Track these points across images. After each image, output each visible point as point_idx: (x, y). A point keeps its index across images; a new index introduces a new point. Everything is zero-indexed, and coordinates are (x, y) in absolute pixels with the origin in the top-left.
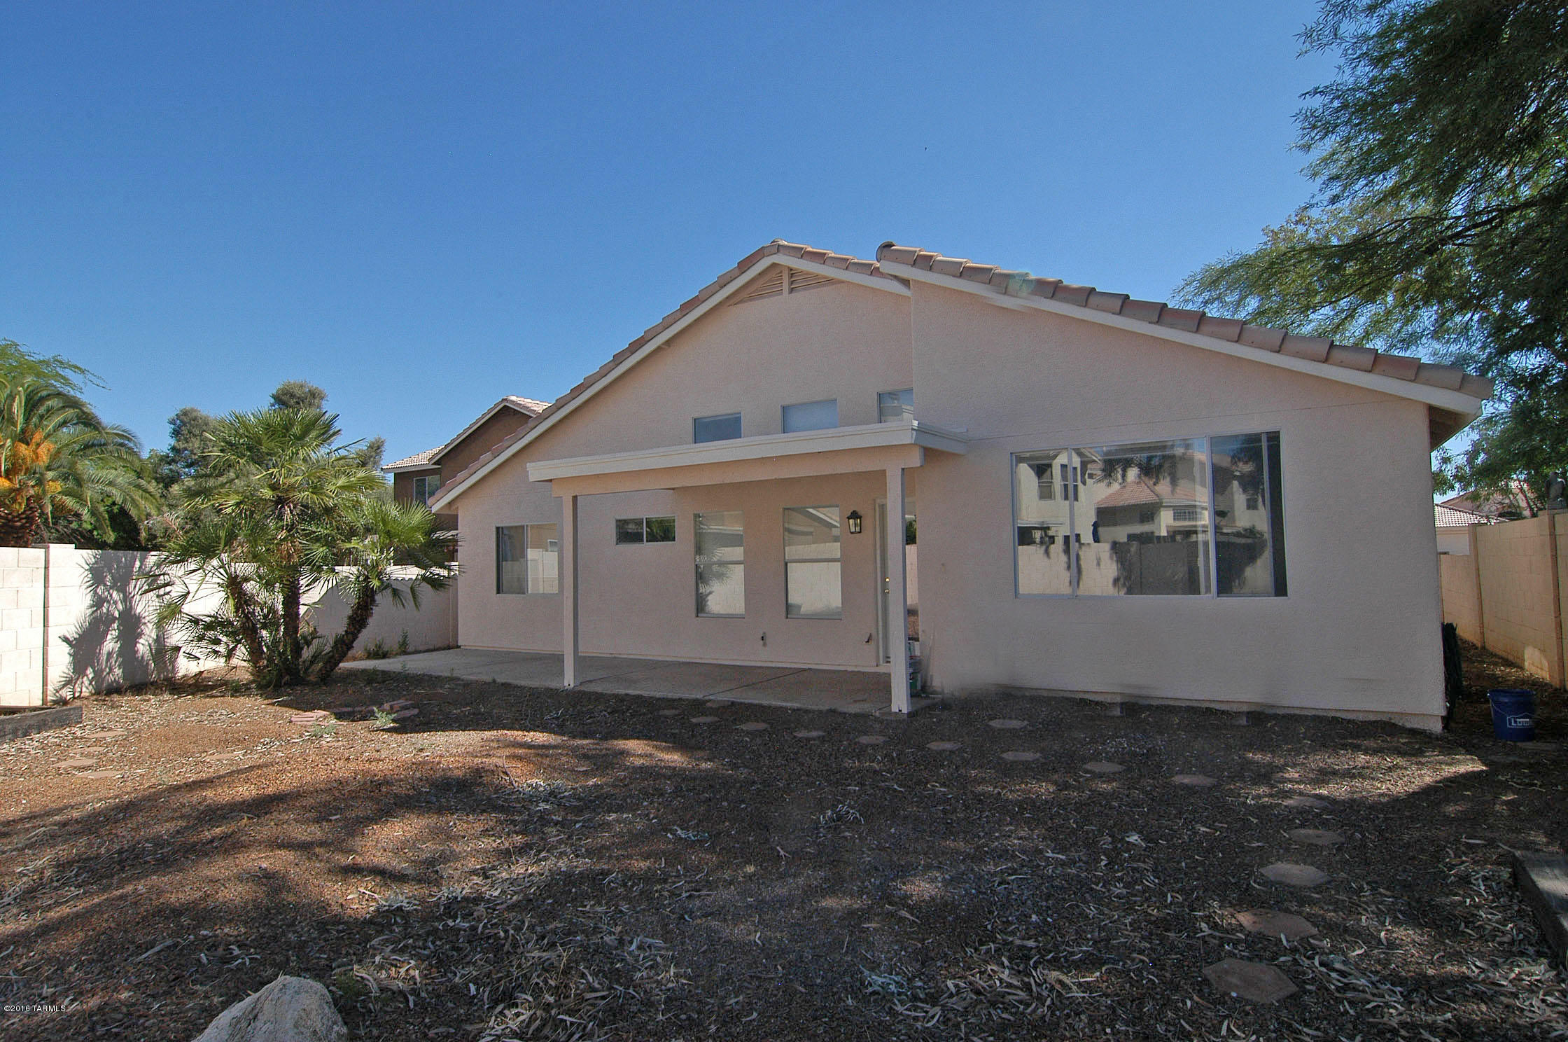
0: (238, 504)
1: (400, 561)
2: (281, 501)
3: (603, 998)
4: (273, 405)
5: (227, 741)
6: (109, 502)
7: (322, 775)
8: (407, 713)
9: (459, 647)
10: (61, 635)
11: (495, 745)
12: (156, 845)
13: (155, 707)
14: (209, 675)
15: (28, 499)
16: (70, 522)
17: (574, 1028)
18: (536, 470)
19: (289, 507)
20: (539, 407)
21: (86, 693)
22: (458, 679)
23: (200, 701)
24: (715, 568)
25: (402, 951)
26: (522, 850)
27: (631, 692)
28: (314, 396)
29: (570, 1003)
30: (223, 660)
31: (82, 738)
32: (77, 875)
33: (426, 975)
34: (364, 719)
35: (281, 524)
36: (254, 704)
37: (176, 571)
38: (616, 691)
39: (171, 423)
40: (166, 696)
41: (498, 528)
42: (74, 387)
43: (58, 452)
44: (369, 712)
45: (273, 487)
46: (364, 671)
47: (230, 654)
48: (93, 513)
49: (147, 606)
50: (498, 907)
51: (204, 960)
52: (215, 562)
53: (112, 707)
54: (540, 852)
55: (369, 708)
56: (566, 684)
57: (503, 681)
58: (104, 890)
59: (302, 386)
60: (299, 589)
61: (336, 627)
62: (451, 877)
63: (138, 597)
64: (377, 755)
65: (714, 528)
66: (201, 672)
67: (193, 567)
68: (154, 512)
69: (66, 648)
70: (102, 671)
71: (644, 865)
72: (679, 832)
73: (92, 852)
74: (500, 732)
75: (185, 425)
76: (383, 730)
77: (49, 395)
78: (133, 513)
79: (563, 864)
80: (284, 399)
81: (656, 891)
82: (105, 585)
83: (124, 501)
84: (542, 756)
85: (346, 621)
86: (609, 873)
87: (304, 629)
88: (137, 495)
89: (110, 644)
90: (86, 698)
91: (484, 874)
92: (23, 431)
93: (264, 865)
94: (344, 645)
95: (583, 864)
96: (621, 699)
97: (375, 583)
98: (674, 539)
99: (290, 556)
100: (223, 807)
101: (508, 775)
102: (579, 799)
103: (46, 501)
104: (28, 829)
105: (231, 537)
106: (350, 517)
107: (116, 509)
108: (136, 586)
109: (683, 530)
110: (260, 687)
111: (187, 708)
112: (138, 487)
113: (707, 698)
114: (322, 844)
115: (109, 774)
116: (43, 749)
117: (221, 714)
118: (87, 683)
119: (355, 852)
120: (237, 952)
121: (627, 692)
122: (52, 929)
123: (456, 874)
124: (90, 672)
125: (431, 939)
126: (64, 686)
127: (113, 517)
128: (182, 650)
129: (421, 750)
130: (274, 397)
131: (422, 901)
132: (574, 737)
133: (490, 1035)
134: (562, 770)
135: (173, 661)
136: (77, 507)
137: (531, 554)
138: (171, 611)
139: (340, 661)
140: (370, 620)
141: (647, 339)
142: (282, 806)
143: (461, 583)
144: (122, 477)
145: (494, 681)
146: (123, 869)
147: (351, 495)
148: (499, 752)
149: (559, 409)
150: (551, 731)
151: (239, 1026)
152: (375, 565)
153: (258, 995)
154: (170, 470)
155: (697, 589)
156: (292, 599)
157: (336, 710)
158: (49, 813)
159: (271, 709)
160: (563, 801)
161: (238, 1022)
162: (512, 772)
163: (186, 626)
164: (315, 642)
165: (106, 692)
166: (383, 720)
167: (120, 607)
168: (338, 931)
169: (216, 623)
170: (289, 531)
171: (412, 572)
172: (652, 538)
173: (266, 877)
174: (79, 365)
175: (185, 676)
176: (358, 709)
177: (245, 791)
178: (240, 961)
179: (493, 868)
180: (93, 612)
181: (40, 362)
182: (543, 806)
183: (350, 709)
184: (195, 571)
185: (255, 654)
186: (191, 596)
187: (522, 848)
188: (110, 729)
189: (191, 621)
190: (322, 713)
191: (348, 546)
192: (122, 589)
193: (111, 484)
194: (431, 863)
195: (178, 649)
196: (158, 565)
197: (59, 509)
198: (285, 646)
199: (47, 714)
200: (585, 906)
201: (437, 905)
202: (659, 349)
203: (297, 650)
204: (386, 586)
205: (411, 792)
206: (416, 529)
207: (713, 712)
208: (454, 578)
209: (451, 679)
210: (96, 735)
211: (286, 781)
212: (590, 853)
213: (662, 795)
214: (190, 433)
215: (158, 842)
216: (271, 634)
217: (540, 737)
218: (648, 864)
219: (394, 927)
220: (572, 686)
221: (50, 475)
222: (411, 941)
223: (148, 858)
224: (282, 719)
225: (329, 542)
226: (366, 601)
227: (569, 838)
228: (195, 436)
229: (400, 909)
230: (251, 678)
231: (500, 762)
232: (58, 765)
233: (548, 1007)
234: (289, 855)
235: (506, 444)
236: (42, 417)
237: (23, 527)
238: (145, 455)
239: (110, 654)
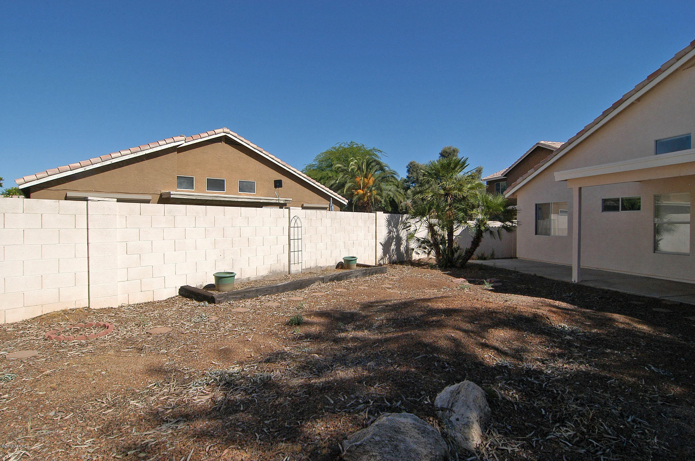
0: (432, 196)
1: (493, 219)
2: (447, 195)
3: (614, 439)
4: (440, 157)
5: (432, 285)
6: (389, 197)
7: (469, 304)
8: (497, 284)
9: (517, 258)
10: (380, 242)
11: (540, 304)
12: (415, 319)
13: (407, 270)
14: (422, 260)
15: (368, 197)
16: (379, 204)
17: (598, 448)
18: (559, 175)
19: (450, 197)
20: (558, 145)
21: (386, 263)
22: (518, 272)
23: (420, 270)
24: (665, 225)
25: (510, 384)
26: (561, 356)
27: (612, 289)
28: (455, 151)
29: (595, 435)
30: (427, 255)
31: (387, 278)
32: (392, 324)
33: (521, 398)
34: (479, 284)
35: (447, 204)
36: (438, 273)
37: (412, 221)
38: (602, 288)
39: (407, 167)
40: (410, 267)
41: (536, 205)
42: (378, 157)
43: (375, 180)
44: (481, 281)
45: (444, 189)
46: (477, 264)
47: (429, 253)
48: (385, 201)
49: (403, 234)
50: (551, 379)
51: (436, 365)
52: (425, 218)
53: (394, 268)
54: (569, 359)
55: (482, 280)
56: (573, 281)
57: (540, 276)
58: (402, 331)
59: (450, 148)
60: (453, 229)
61: (466, 245)
62: (527, 359)
63: (401, 230)
64: (488, 300)
65: (665, 203)
66: (420, 259)
67: (418, 220)
68: (402, 201)
69: (381, 247)
70: (391, 255)
71: (632, 380)
72: (653, 368)
73: (396, 317)
74: (542, 299)
75: (412, 168)
76: (488, 290)
77: (372, 161)
78: (396, 200)
79: (583, 367)
80: (443, 155)
81: (641, 395)
82: (392, 226)
83: (394, 196)
84: (565, 313)
85: (471, 243)
86: (610, 378)
87: (455, 245)
88: (397, 194)
89: (393, 247)
90: (387, 265)
91: (543, 361)
92: (366, 174)
93: (453, 335)
94: (470, 253)
95: (593, 370)
96: (607, 292)
97: (483, 228)
98: (639, 209)
99: (450, 216)
100: (435, 310)
101: (549, 319)
102: (588, 338)
103: (373, 197)
104: (377, 306)
105: (430, 209)
106: (472, 201)
107: (391, 199)
108: (401, 226)
109: (647, 205)
110: (439, 267)
111: (417, 272)
112: (397, 191)
113: (662, 298)
114: (472, 332)
115: (397, 291)
116: (377, 280)
117: (428, 275)
118: (387, 259)
119: (485, 338)
120: (447, 365)
121: (610, 288)
122: (388, 341)
123: (530, 358)
124: (387, 255)
125: (521, 383)
126: (381, 260)
127: (390, 202)
128: (415, 250)
129: (506, 301)
130: (440, 154)
131: (515, 366)
132: (581, 307)
133: (554, 435)
134: (577, 322)
135: (411, 254)
136: (381, 199)
137: (553, 217)
138: (411, 236)
139: (468, 259)
140: (480, 244)
141: (624, 100)
142: (456, 314)
143: (518, 230)
144: (393, 188)
145: (535, 275)
146: (406, 326)
147: (473, 191)
148: (543, 308)
149: (570, 144)
150: (567, 302)
151: (453, 394)
152: (482, 221)
153: (459, 384)
154: (407, 185)
155: (655, 236)
156: (451, 234)
157: (468, 279)
158: (382, 302)
159: (444, 276)
160: (579, 337)
161: (453, 392)
162: (551, 318)
163: (416, 241)
164: (459, 251)
165: (393, 263)
166: (488, 286)
167: (396, 234)
168: (482, 368)
169: (425, 241)
170: (450, 206)
171: (498, 224)
172: (624, 209)
173: (454, 340)
174: (380, 150)
175: (415, 260)
176: (477, 280)
177: (441, 305)
178: (448, 369)
179: (546, 360)
180: (388, 235)
181: (369, 150)
182: (568, 337)
183: (474, 279)
184: (418, 222)
185: (438, 253)
186: (417, 230)
187: (560, 354)
188: (395, 276)
189: (417, 240)
190: (463, 279)
191: (472, 212)
192: (396, 228)
193: (390, 191)
194: (517, 351)
195: (413, 249)
196: (407, 219)
197: (376, 199)
198: (448, 251)
199: (377, 269)
200: (598, 391)
201: (522, 369)
202: (632, 104)
203: (453, 254)
204: (487, 229)
205: (505, 318)
206: (500, 205)
207: (666, 306)
208: (515, 227)
209: (515, 272)
210: (391, 278)
211: (456, 304)
212: (596, 365)
213: (638, 346)
214: (413, 171)
215: (416, 319)
216: (443, 247)
217: (564, 305)
218: (634, 380)
219: (505, 373)
220: (576, 282)
221: (373, 188)
222: (513, 382)
223: (413, 323)
224: (449, 280)
225: (465, 211)
226: (479, 235)
227: (585, 355)
228: (414, 172)
229: (506, 366)
230: (436, 263)
231: (545, 313)
232: (381, 286)
233: (583, 433)
234: (461, 334)
235: (541, 164)
236: (371, 169)
237: (366, 206)
238: (399, 179)
239: (393, 250)
